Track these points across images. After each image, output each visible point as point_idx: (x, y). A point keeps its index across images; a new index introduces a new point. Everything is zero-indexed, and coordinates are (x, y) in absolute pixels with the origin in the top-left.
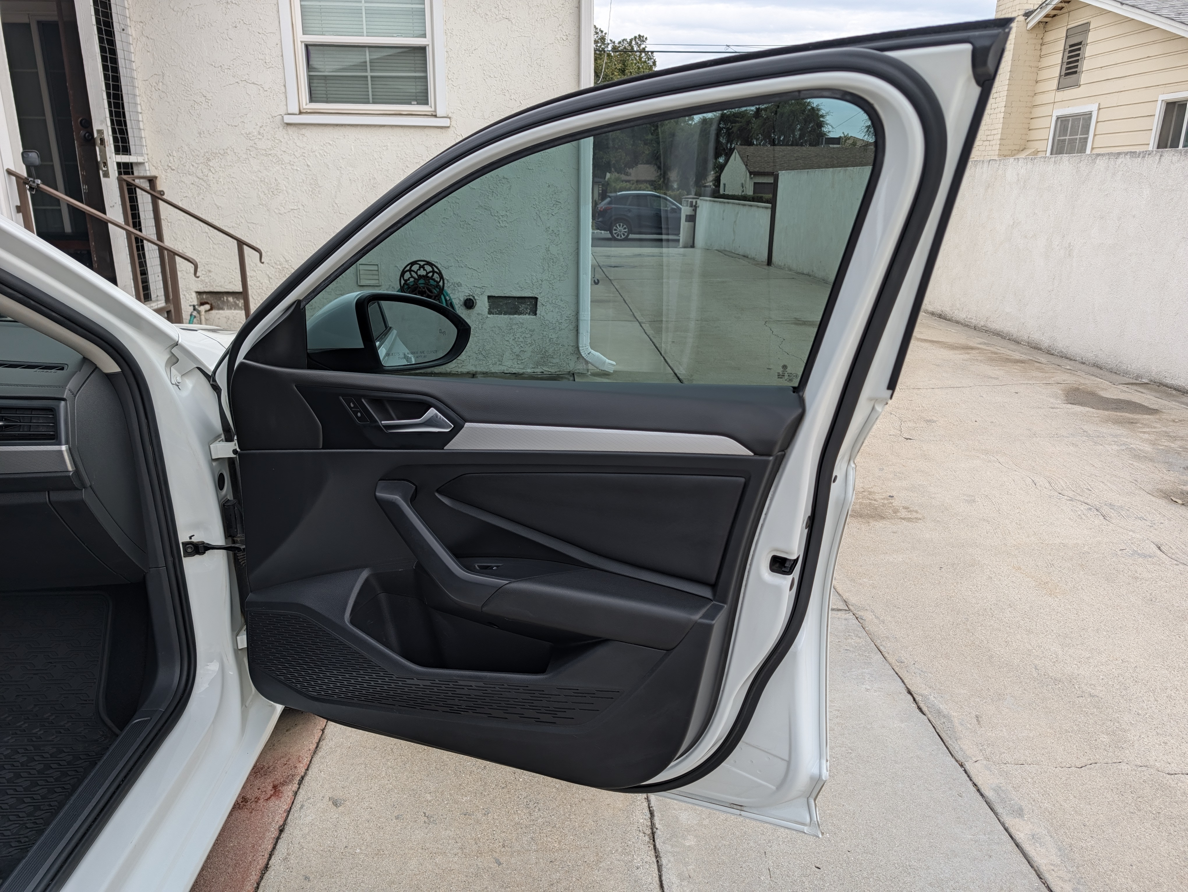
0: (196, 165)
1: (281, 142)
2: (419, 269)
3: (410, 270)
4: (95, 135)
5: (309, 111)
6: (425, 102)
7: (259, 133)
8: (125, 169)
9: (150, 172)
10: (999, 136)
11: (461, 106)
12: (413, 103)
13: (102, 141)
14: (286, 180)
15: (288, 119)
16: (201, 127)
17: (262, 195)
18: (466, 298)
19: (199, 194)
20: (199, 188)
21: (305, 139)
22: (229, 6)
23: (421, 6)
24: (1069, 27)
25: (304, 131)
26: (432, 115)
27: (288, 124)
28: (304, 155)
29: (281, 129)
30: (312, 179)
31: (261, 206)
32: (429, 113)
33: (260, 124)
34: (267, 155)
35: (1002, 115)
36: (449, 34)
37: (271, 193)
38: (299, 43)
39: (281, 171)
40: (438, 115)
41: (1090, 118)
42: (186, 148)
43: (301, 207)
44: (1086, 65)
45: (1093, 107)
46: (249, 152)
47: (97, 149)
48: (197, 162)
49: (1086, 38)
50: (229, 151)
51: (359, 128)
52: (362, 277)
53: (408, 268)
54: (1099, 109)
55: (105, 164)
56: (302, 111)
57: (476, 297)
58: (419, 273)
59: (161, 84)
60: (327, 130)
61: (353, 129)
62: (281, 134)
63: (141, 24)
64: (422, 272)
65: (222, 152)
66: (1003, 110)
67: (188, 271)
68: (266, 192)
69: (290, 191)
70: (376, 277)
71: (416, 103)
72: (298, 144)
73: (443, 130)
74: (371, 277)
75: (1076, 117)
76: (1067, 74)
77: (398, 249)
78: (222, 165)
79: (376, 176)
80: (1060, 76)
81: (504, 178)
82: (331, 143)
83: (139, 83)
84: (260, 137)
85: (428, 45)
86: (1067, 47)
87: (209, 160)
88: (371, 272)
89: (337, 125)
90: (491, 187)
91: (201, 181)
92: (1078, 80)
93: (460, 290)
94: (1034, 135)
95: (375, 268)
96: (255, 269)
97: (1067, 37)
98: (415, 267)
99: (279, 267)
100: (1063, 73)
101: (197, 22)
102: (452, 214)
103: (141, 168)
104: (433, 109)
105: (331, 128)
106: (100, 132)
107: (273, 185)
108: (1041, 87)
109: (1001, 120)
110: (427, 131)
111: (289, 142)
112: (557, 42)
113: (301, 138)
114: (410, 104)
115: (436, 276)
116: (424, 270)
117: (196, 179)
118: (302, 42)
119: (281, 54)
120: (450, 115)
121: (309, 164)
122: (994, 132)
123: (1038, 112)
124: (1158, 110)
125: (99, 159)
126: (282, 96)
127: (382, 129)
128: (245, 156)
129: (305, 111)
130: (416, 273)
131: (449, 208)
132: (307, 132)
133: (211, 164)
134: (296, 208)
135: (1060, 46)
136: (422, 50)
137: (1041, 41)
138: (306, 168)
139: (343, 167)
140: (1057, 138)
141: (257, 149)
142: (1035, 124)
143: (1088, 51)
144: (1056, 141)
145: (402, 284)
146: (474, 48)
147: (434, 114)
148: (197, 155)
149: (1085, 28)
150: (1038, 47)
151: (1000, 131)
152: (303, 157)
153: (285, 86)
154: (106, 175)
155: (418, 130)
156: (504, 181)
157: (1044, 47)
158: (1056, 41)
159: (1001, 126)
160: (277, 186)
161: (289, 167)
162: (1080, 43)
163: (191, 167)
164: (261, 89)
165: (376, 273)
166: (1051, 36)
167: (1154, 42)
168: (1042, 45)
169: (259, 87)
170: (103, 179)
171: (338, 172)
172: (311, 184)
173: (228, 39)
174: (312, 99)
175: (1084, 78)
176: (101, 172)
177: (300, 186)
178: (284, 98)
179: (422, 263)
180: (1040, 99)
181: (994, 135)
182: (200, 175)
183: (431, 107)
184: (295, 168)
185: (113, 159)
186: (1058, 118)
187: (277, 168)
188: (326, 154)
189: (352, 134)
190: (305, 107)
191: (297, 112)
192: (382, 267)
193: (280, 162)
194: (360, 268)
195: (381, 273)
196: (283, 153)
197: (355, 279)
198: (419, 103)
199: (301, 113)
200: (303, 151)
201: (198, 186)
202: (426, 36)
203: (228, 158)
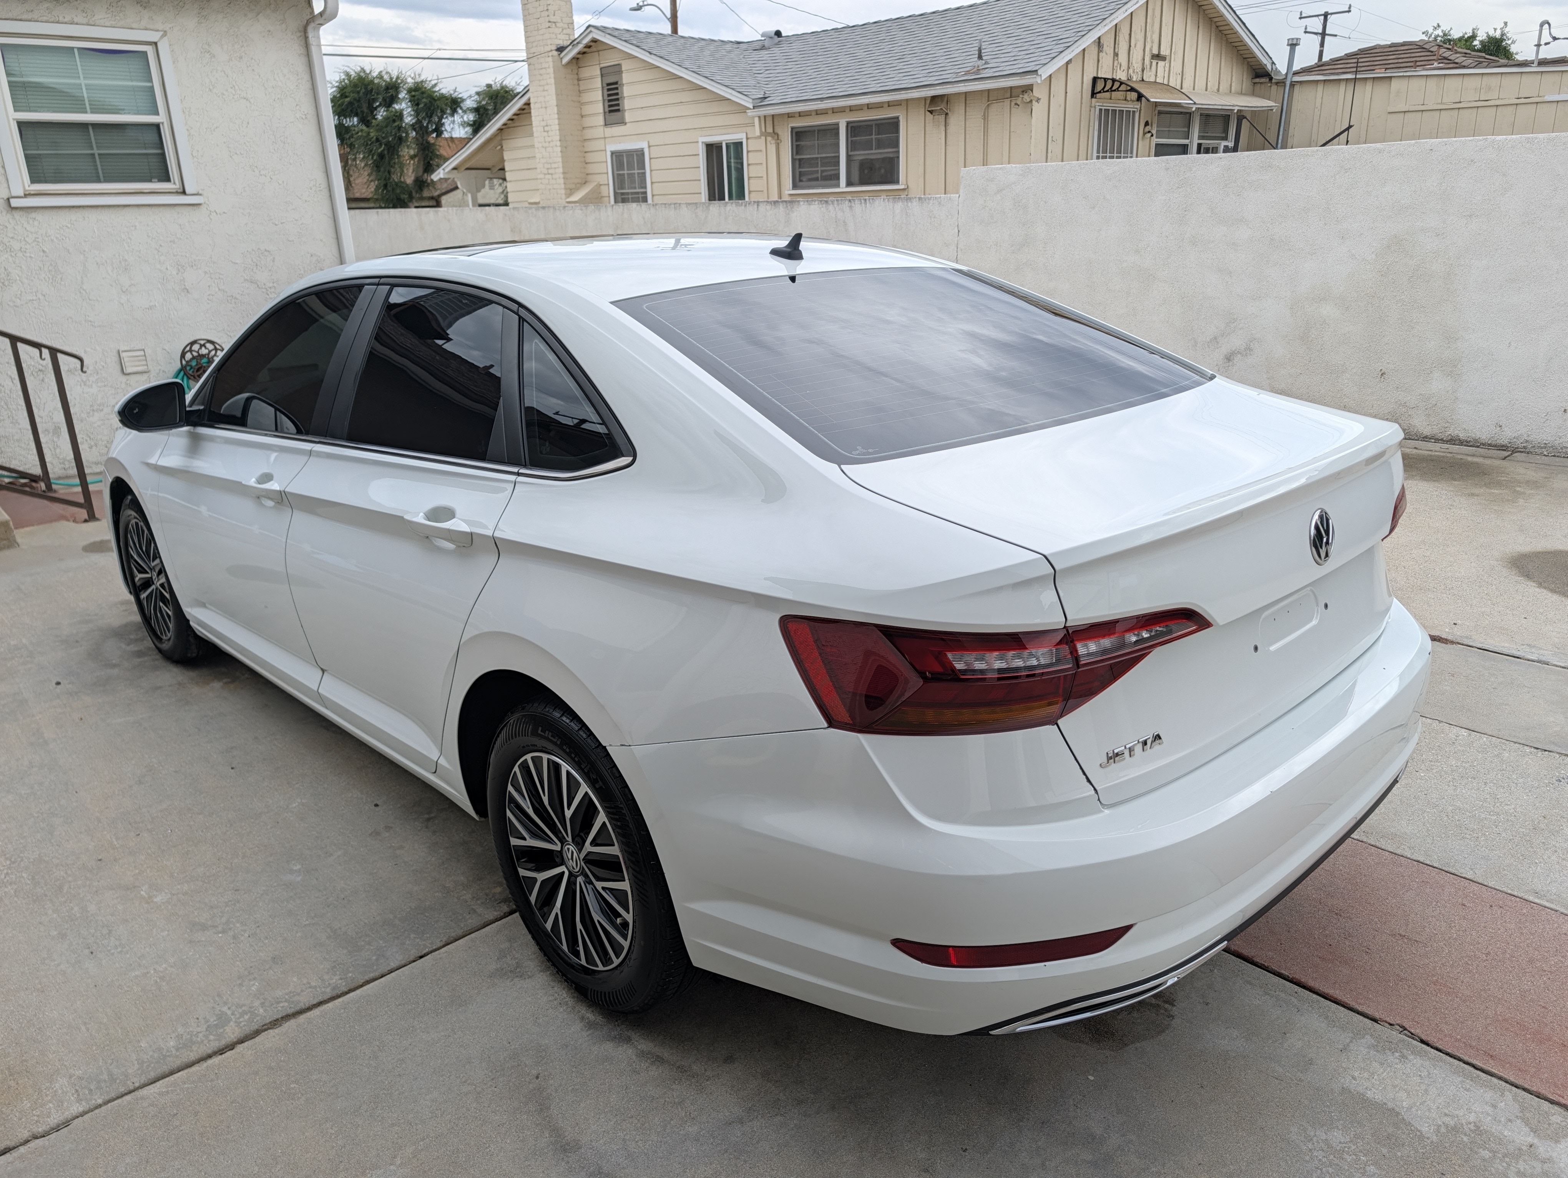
1: (7, 227)
2: (201, 348)
3: (190, 350)
5: (32, 192)
6: (167, 179)
10: (561, 170)
11: (210, 182)
12: (153, 180)
14: (19, 269)
15: (14, 203)
21: (36, 223)
23: (149, 84)
24: (602, 65)
25: (34, 215)
26: (177, 193)
27: (16, 208)
28: (37, 240)
29: (4, 213)
30: (51, 265)
32: (175, 191)
35: (559, 149)
38: (11, 120)
39: (11, 259)
40: (187, 193)
41: (643, 154)
43: (42, 298)
44: (627, 104)
45: (644, 145)
49: (621, 79)
51: (100, 209)
52: (127, 364)
53: (188, 348)
54: (649, 147)
58: (201, 352)
60: (62, 213)
61: (93, 210)
64: (204, 351)
66: (558, 143)
69: (26, 281)
70: (144, 363)
71: (158, 180)
72: (28, 229)
73: (198, 208)
74: (137, 363)
75: (630, 153)
76: (610, 111)
77: (163, 331)
79: (126, 258)
80: (605, 113)
81: (266, 250)
82: (69, 226)
85: (163, 123)
86: (605, 85)
88: (136, 358)
89: (73, 207)
90: (254, 260)
92: (623, 117)
94: (592, 168)
95: (142, 353)
97: (602, 76)
98: (196, 347)
100: (607, 109)
102: (217, 290)
104: (179, 186)
105: (67, 210)
107: (3, 275)
108: (588, 122)
109: (560, 154)
110: (178, 209)
111: (16, 227)
113: (31, 222)
114: (150, 181)
116: (206, 348)
118: (14, 119)
120: (200, 192)
121: (45, 249)
122: (554, 166)
123: (590, 146)
124: (702, 151)
126: (2, 179)
127: (126, 209)
130: (197, 352)
131: (213, 284)
132: (39, 216)
134: (34, 298)
135: (598, 83)
136: (157, 127)
137: (576, 77)
138: (42, 254)
139: (87, 250)
140: (616, 172)
142: (591, 157)
143: (626, 91)
144: (616, 176)
145: (184, 364)
146: (215, 126)
149: (617, 69)
150: (576, 82)
151: (560, 165)
152: (36, 243)
153: (3, 167)
155: (167, 208)
156: (267, 253)
157: (581, 82)
158: (592, 78)
159: (560, 159)
161: (20, 254)
162: (616, 83)
165: (143, 358)
166: (585, 72)
167: (683, 90)
168: (579, 80)
171: (82, 256)
172: (50, 271)
174: (34, 180)
175: (628, 117)
177: (36, 274)
178: (4, 180)
179: (202, 342)
180: (589, 134)
181: (555, 168)
183: (174, 183)
184: (28, 255)
186: (612, 153)
187: (6, 256)
188: (64, 238)
189: (93, 215)
190: (29, 188)
191: (23, 195)
192: (148, 352)
193: (8, 250)
194: (123, 355)
195: (149, 358)
196: (11, 240)
197: (118, 368)
198: (160, 180)
199: (26, 196)
200: (35, 235)
202: (159, 115)
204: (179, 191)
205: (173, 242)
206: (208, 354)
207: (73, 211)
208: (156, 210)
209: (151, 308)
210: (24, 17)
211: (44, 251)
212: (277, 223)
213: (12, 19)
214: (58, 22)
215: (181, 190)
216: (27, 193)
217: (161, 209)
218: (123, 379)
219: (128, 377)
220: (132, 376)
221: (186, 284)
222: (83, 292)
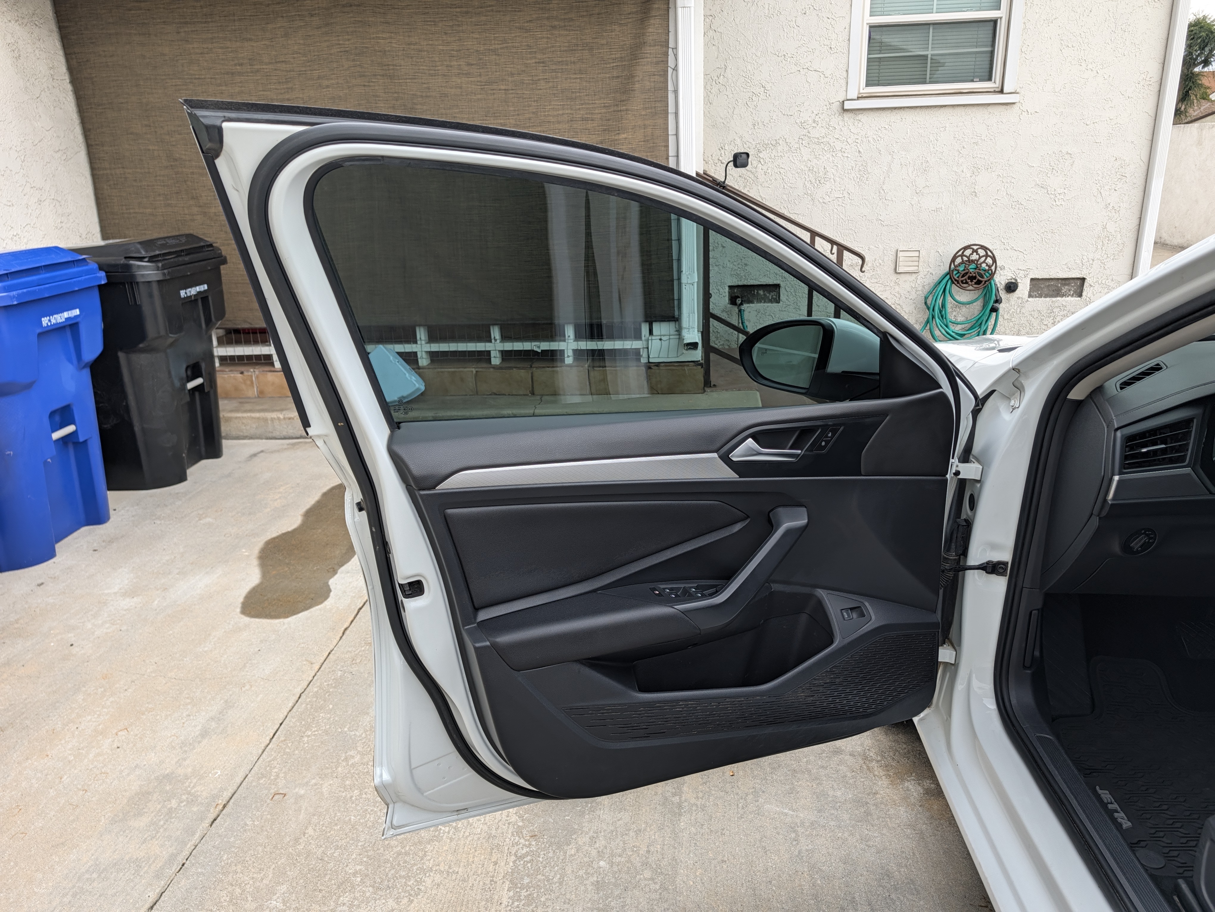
1: (835, 128)
2: (972, 254)
5: (864, 95)
6: (989, 78)
7: (814, 121)
11: (1031, 80)
12: (975, 80)
14: (835, 168)
15: (848, 105)
16: (756, 119)
17: (808, 185)
18: (1007, 281)
20: (746, 181)
21: (860, 124)
25: (859, 117)
26: (995, 92)
27: (847, 110)
28: (857, 141)
29: (837, 115)
30: (862, 165)
31: (805, 196)
32: (992, 90)
33: (815, 112)
34: (819, 143)
36: (1029, 5)
37: (818, 182)
38: (865, 25)
39: (831, 159)
40: (1004, 91)
43: (846, 195)
46: (801, 142)
50: (780, 142)
51: (918, 110)
52: (901, 264)
53: (960, 253)
57: (1019, 281)
58: (971, 257)
59: (722, 77)
60: (884, 114)
61: (912, 111)
62: (837, 120)
63: (710, 18)
64: (975, 257)
65: (774, 143)
67: (725, 265)
68: (814, 181)
69: (837, 179)
70: (916, 264)
71: (978, 80)
72: (852, 130)
73: (1008, 107)
74: (909, 264)
77: (942, 234)
78: (773, 156)
79: (928, 159)
81: (1067, 153)
82: (887, 127)
84: (814, 125)
85: (1001, 18)
87: (760, 152)
88: (911, 259)
89: (895, 108)
90: (1052, 164)
93: (1002, 273)
95: (917, 254)
98: (968, 252)
101: (767, 12)
102: (1005, 194)
104: (999, 85)
105: (889, 112)
107: (821, 174)
110: (990, 109)
111: (843, 129)
112: (1147, 4)
113: (856, 123)
114: (972, 81)
115: (989, 261)
116: (977, 254)
118: (867, 24)
119: (848, 38)
120: (1018, 90)
121: (861, 150)
126: (843, 82)
127: (942, 110)
128: (796, 146)
130: (968, 257)
131: (1003, 189)
132: (864, 117)
133: (761, 155)
134: (841, 196)
136: (993, 22)
138: (857, 154)
139: (896, 151)
141: (809, 138)
145: (952, 269)
146: (1054, 17)
148: (749, 147)
152: (855, 144)
153: (847, 71)
155: (981, 109)
156: (1067, 157)
160: (825, 174)
161: (840, 154)
164: (822, 76)
165: (917, 259)
169: (821, 74)
171: (890, 157)
172: (860, 170)
173: (796, 27)
174: (869, 83)
177: (848, 173)
178: (845, 83)
179: (975, 248)
183: (995, 82)
184: (846, 155)
187: (828, 156)
188: (880, 139)
189: (910, 116)
190: (862, 91)
191: (856, 98)
192: (923, 253)
193: (831, 150)
194: (900, 254)
195: (921, 259)
196: (835, 141)
197: (893, 267)
198: (982, 80)
199: (858, 98)
200: (856, 137)
201: (745, 179)
202: (1000, 10)
203: (779, 148)
204: (997, 90)
205: (976, 143)
206: (978, 261)
208: (969, 110)
209: (937, 210)
211: (859, 152)
212: (1088, 123)
215: (999, 89)
216: (860, 96)
217: (974, 109)
218: (894, 277)
219: (898, 276)
220: (902, 275)
221: (976, 187)
222: (882, 192)
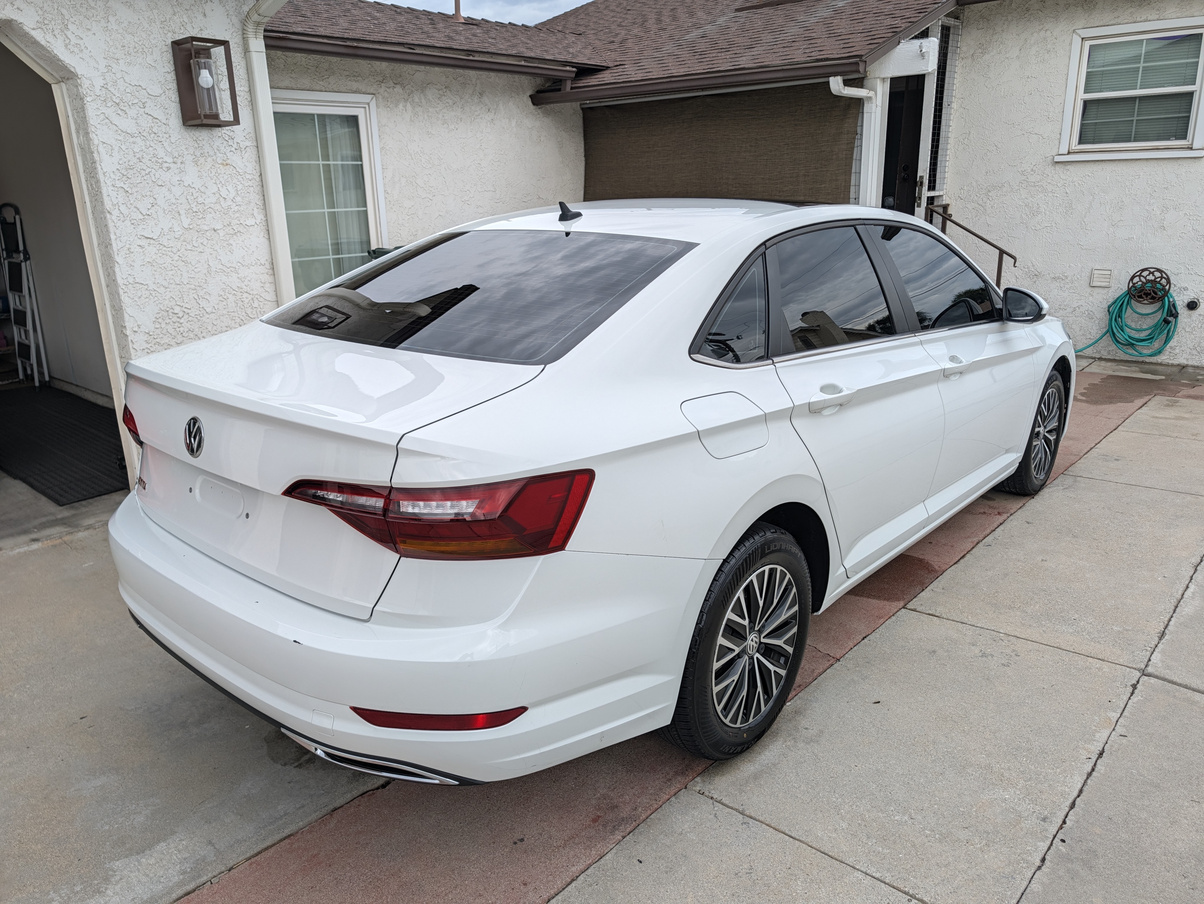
0: (978, 195)
1: (1048, 175)
2: (1148, 275)
3: (1140, 276)
4: (918, 179)
5: (1076, 151)
6: (1184, 137)
7: (1032, 170)
8: (931, 200)
9: (945, 201)
12: (1171, 139)
13: (922, 183)
14: (1046, 204)
15: (1058, 159)
16: (988, 168)
17: (1024, 216)
18: (1190, 300)
19: (976, 216)
20: (978, 212)
21: (1068, 173)
22: (1029, 80)
23: (1195, 60)
25: (1069, 167)
27: (1056, 162)
28: (1065, 185)
29: (1050, 166)
30: (1068, 203)
31: (1021, 224)
33: (1034, 164)
34: (1035, 186)
37: (1032, 215)
38: (1079, 100)
39: (1044, 198)
40: (1193, 148)
42: (974, 184)
43: (1054, 225)
46: (1021, 185)
47: (917, 188)
48: (981, 193)
50: (1005, 185)
51: (1117, 162)
52: (1095, 279)
53: (1138, 274)
55: (920, 198)
56: (1071, 151)
57: (1200, 301)
58: (1148, 278)
59: (966, 139)
60: (1089, 165)
62: (1050, 170)
63: (962, 100)
64: (1151, 277)
65: (1000, 185)
68: (1028, 213)
69: (1048, 213)
70: (1108, 280)
71: (1174, 138)
72: (1062, 177)
73: (1196, 160)
74: (1103, 280)
78: (999, 194)
79: (1124, 200)
82: (1090, 175)
83: (951, 141)
84: (1033, 173)
85: (1196, 91)
87: (990, 191)
88: (1103, 276)
89: (1098, 161)
91: (980, 207)
93: (1185, 293)
95: (1109, 273)
96: (1007, 271)
98: (1145, 273)
99: (1026, 270)
101: (1002, 94)
102: (1191, 229)
103: (940, 199)
104: (1190, 143)
105: (1093, 163)
106: (922, 177)
107: (1035, 209)
110: (1180, 162)
111: (1054, 176)
113: (1065, 172)
114: (1169, 139)
115: (1164, 281)
116: (1154, 275)
117: (977, 205)
118: (1081, 99)
119: (1062, 110)
121: (1068, 192)
125: (917, 195)
126: (1057, 142)
127: (1138, 162)
128: (1017, 188)
129: (1073, 151)
130: (1145, 278)
131: (1189, 224)
132: (1073, 168)
133: (990, 194)
134: (1050, 225)
136: (1191, 94)
138: (1065, 194)
139: (1096, 193)
141: (1028, 182)
145: (1130, 286)
147: (1190, 146)
148: (981, 188)
152: (1064, 187)
153: (1060, 134)
154: (919, 206)
155: (1172, 161)
160: (1038, 209)
161: (1051, 195)
163: (975, 197)
165: (1109, 276)
169: (1040, 136)
170: (916, 208)
171: (1091, 197)
172: (1066, 207)
173: (1023, 103)
174: (1081, 141)
176: (916, 204)
177: (1056, 208)
179: (1152, 270)
182: (981, 202)
183: (1186, 141)
184: (1056, 195)
185: (926, 194)
187: (1041, 195)
188: (1083, 184)
189: (1109, 167)
190: (1073, 148)
191: (1066, 152)
192: (1115, 273)
193: (1044, 191)
194: (1094, 272)
195: (1112, 277)
196: (1048, 185)
197: (1088, 281)
198: (1177, 138)
199: (1069, 153)
200: (1065, 182)
201: (977, 210)
202: (1195, 84)
203: (1004, 189)
204: (1187, 147)
205: (1166, 188)
206: (1154, 280)
207: (1097, 163)
208: (1161, 163)
209: (1129, 239)
210: (1110, 23)
211: (1067, 193)
213: (1101, 26)
214: (1135, 22)
217: (1166, 162)
218: (1089, 290)
219: (1093, 289)
220: (1096, 289)
221: (1165, 223)
222: (1084, 224)
